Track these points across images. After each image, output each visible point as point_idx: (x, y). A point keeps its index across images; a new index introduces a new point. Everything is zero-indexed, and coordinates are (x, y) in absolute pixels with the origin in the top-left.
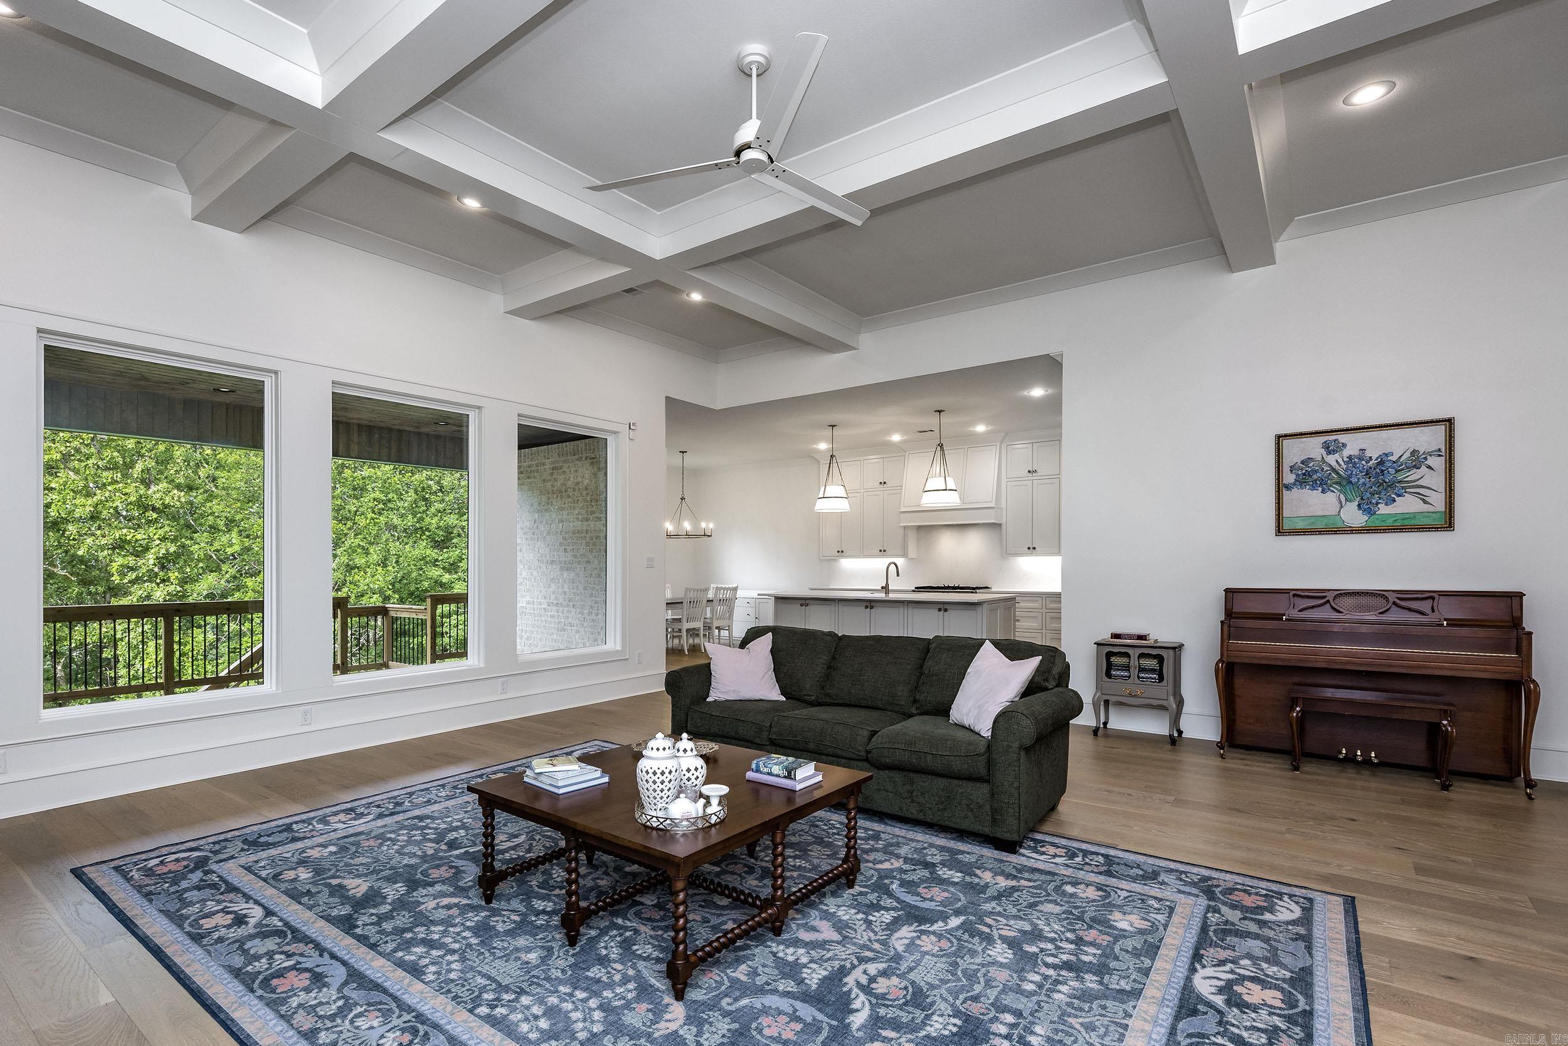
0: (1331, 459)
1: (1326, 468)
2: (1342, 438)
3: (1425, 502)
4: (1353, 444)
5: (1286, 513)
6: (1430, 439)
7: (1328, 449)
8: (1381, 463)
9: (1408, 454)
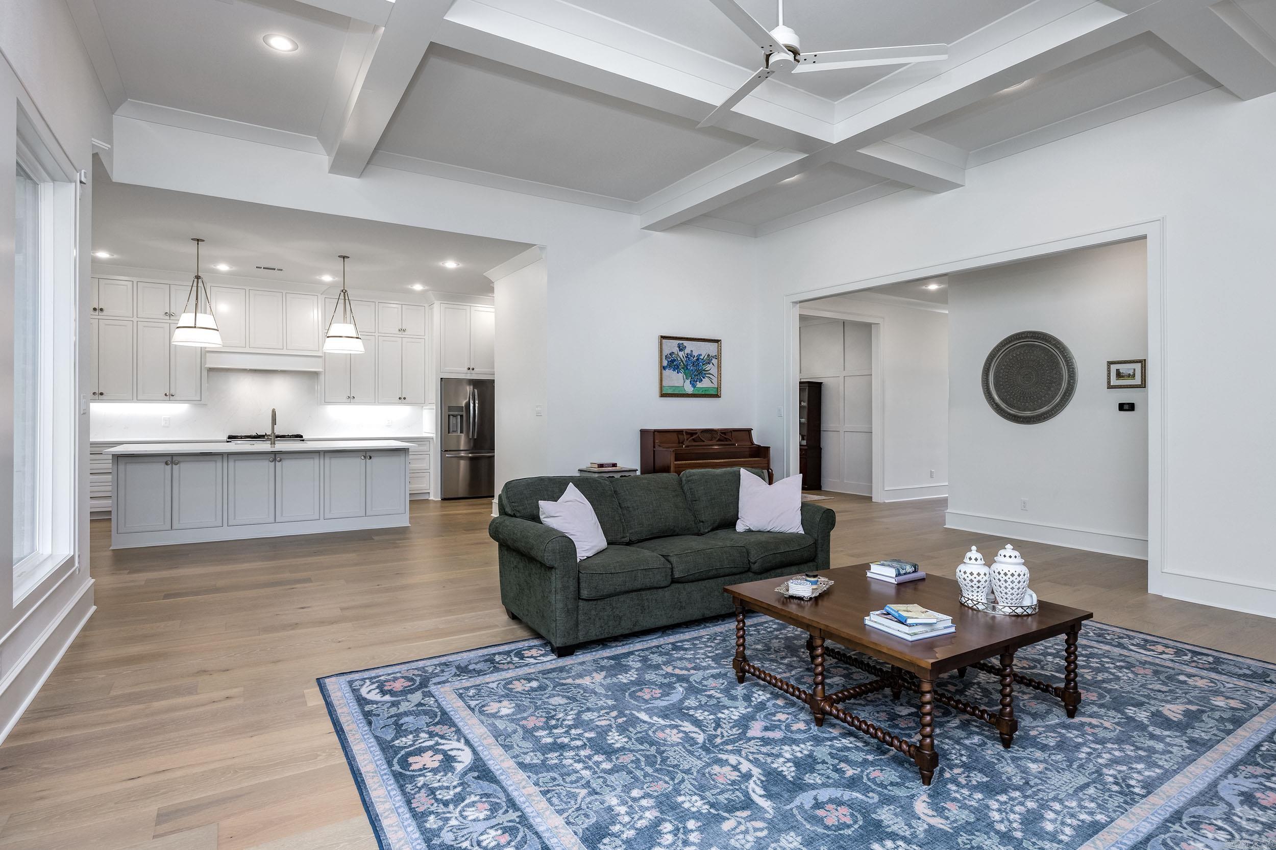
0: (681, 354)
1: (679, 359)
2: (685, 343)
3: (712, 382)
4: (690, 346)
5: (664, 384)
6: (711, 349)
7: (681, 348)
8: (698, 359)
9: (706, 357)
